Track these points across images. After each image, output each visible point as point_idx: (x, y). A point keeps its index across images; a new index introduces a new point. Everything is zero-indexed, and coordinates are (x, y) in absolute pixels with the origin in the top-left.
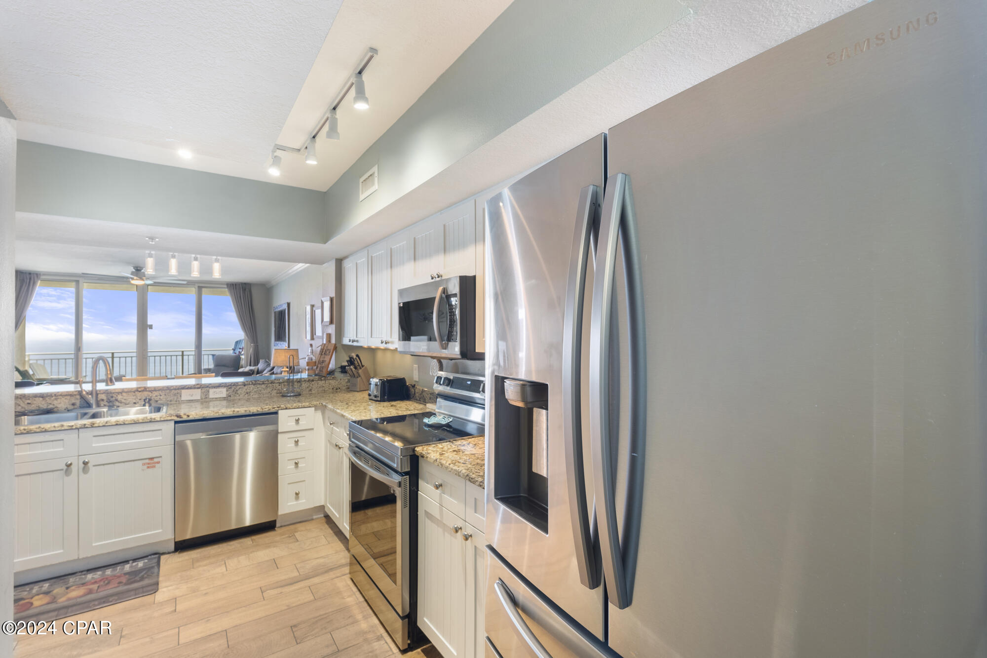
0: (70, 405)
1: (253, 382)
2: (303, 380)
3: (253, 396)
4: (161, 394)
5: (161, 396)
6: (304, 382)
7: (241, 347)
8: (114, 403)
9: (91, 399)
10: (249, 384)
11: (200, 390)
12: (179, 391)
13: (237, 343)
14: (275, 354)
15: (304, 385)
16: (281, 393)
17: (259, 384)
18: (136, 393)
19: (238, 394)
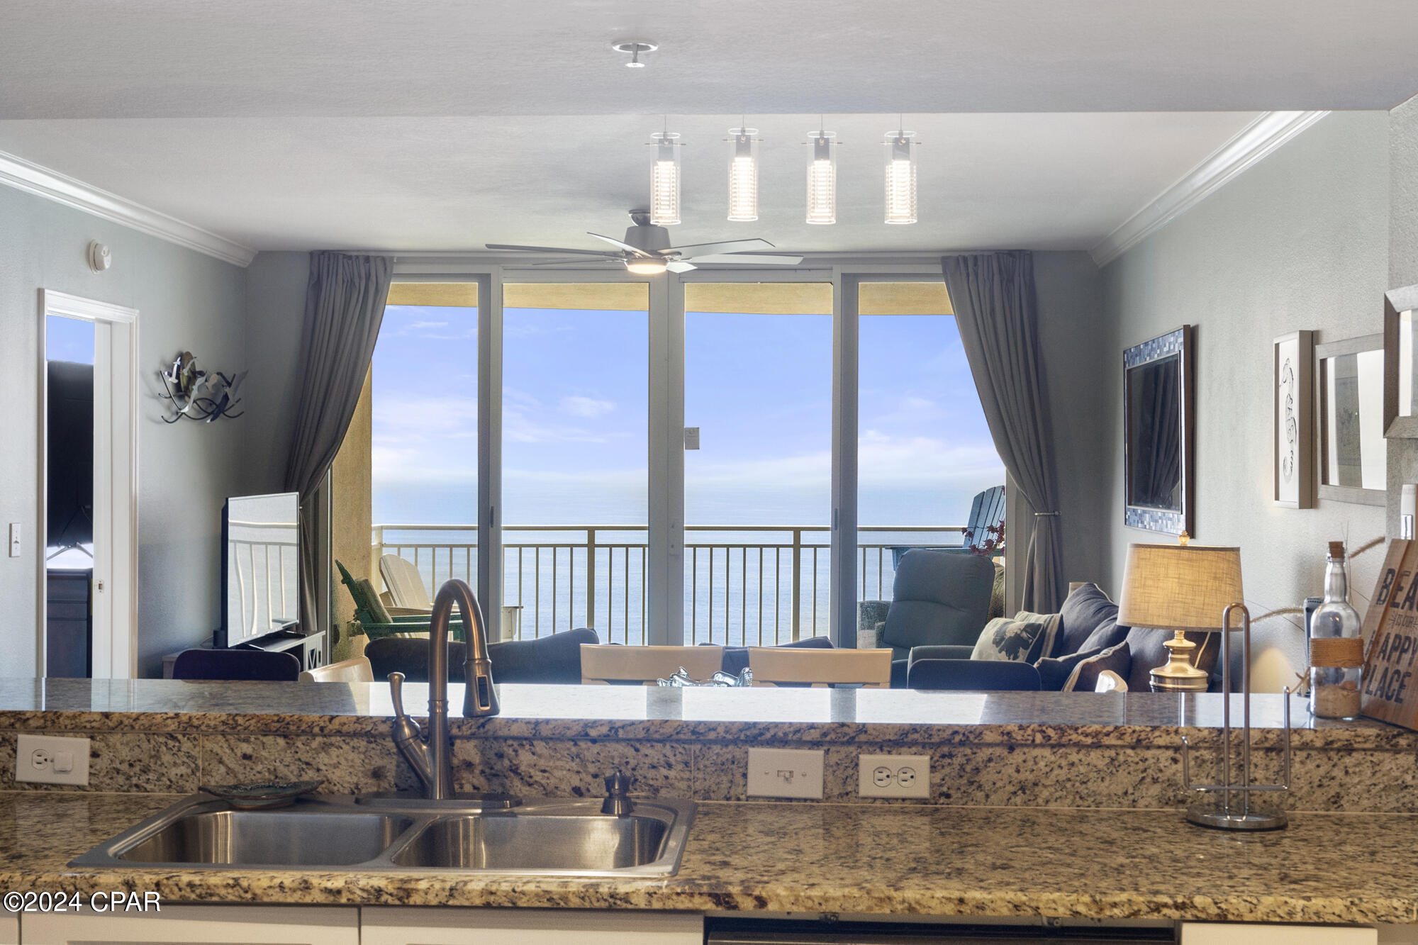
0: (365, 775)
1: (1051, 732)
2: (1296, 740)
3: (1052, 807)
4: (672, 760)
5: (670, 766)
6: (1301, 755)
7: (997, 525)
8: (507, 782)
9: (428, 759)
10: (1034, 745)
11: (820, 753)
12: (738, 753)
13: (981, 502)
14: (1136, 566)
15: (1304, 770)
16: (1183, 802)
17: (1079, 746)
18: (583, 744)
19: (980, 787)
